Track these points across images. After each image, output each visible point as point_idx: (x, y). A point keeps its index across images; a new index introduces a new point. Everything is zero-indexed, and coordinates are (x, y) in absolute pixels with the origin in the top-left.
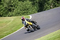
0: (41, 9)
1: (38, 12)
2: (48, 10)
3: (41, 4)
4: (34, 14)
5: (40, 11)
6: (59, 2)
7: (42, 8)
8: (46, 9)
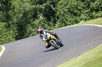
0: (20, 35)
1: (16, 40)
2: (33, 35)
3: (22, 27)
4: (10, 43)
5: (20, 39)
6: (51, 23)
7: (23, 33)
8: (29, 34)
